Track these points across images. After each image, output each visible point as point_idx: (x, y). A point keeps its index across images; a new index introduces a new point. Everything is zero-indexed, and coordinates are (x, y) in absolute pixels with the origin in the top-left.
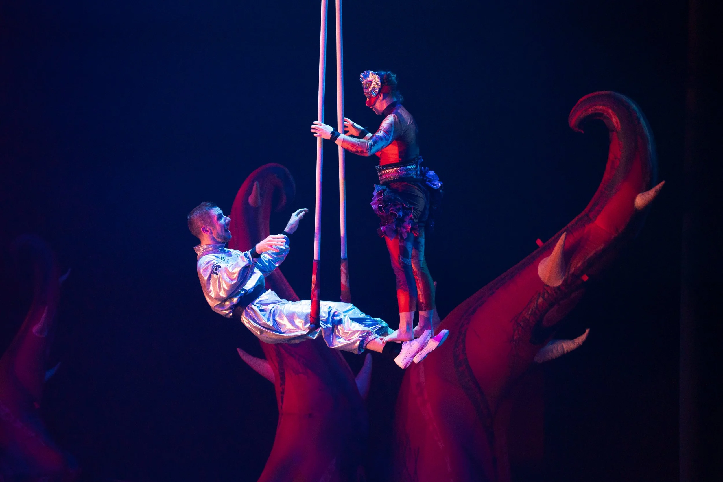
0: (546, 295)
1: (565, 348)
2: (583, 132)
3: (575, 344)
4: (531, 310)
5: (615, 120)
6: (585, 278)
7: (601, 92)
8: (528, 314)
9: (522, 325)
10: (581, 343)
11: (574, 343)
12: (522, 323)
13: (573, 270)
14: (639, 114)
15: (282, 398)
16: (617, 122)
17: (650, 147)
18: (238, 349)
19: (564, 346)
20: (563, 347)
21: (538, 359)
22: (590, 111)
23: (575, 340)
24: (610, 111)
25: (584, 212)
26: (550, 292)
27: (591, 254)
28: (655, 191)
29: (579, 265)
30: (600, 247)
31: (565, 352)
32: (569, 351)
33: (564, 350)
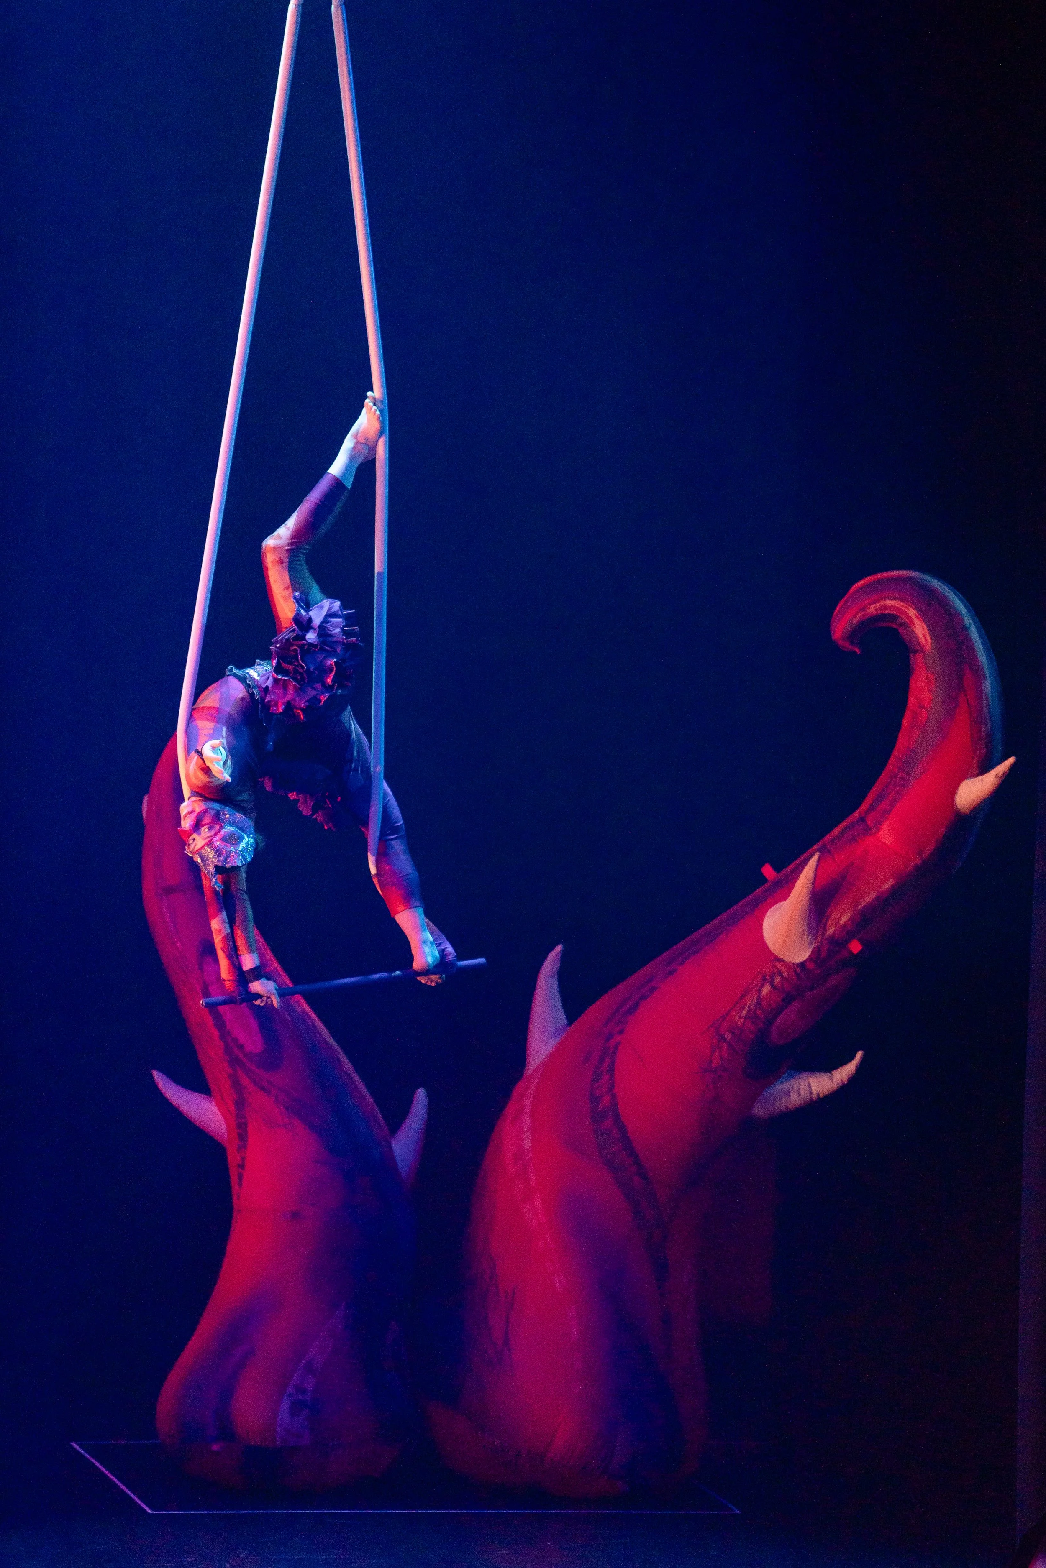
0: (778, 979)
1: (814, 1090)
2: (858, 652)
3: (834, 1079)
4: (746, 1008)
5: (921, 630)
6: (856, 947)
7: (896, 573)
8: (740, 1017)
9: (729, 1039)
10: (845, 1080)
11: (831, 1079)
12: (728, 1036)
13: (831, 930)
14: (968, 621)
15: (240, 1178)
16: (924, 636)
17: (988, 686)
18: (155, 1073)
19: (812, 1084)
20: (810, 1087)
21: (759, 1110)
22: (872, 609)
23: (834, 1073)
24: (912, 612)
25: (856, 814)
26: (785, 974)
27: (868, 899)
28: (996, 776)
29: (844, 919)
30: (887, 885)
31: (815, 1097)
32: (821, 1095)
33: (811, 1093)
